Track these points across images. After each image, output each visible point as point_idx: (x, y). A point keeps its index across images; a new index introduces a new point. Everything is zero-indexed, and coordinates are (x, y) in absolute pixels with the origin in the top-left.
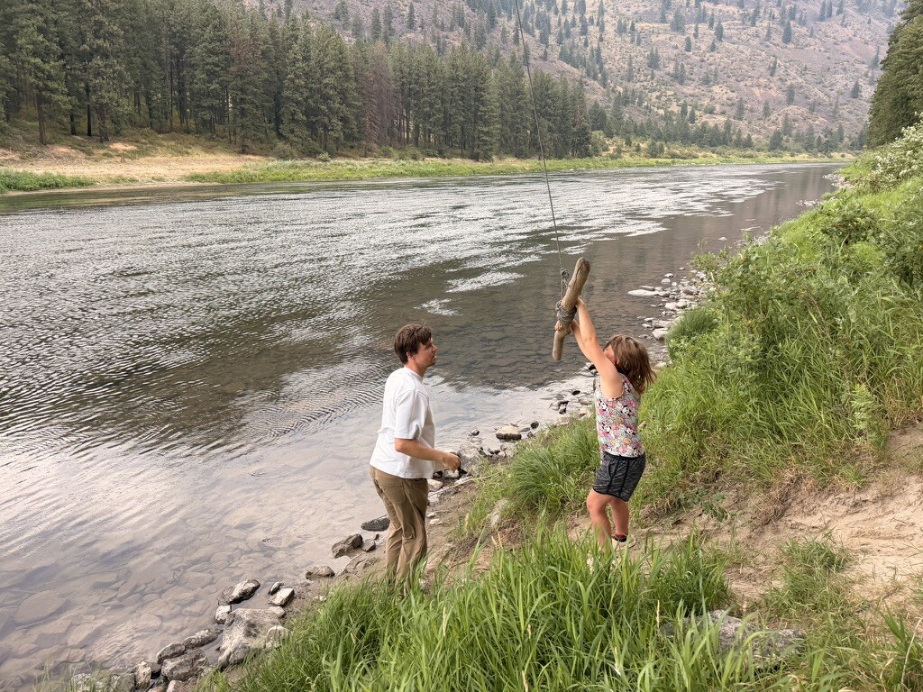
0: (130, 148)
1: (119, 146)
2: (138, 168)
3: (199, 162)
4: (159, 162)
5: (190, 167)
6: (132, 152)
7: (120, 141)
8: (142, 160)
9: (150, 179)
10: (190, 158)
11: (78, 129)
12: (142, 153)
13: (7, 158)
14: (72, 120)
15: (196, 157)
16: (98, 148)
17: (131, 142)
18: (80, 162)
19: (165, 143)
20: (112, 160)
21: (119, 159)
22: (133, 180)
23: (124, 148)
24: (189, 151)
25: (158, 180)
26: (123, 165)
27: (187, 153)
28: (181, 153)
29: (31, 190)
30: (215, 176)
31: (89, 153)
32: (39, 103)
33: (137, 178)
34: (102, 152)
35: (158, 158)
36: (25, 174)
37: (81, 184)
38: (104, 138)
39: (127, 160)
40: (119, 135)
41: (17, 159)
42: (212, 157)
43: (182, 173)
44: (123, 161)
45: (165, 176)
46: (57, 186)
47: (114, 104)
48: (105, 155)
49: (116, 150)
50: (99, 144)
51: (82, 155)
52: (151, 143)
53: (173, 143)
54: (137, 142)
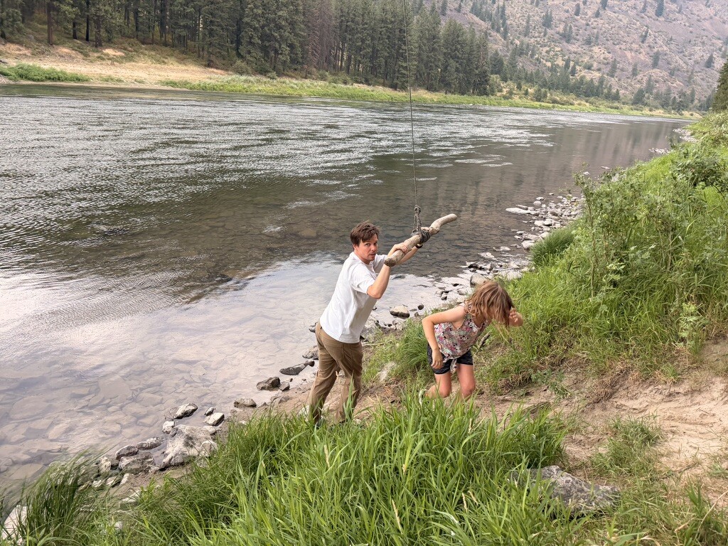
0: (119, 53)
1: (110, 51)
2: (124, 71)
3: (172, 70)
4: (141, 68)
5: (166, 74)
6: (122, 57)
7: (110, 47)
8: (128, 64)
9: (133, 81)
10: (166, 66)
11: (78, 34)
12: (129, 58)
13: (21, 53)
14: (74, 26)
15: (171, 66)
16: (94, 51)
17: (120, 49)
18: (78, 62)
19: (147, 52)
20: (104, 62)
21: (109, 62)
22: (119, 81)
23: (114, 53)
24: (166, 61)
25: (139, 82)
26: (112, 67)
27: (163, 62)
28: (158, 61)
29: (38, 80)
30: (185, 84)
31: (86, 55)
32: (49, 11)
33: (123, 78)
34: (96, 55)
35: (140, 64)
36: (34, 67)
37: (78, 80)
38: (98, 44)
39: (115, 63)
40: (110, 42)
41: (29, 54)
42: (184, 67)
43: (159, 78)
44: (112, 64)
45: (145, 79)
46: (59, 79)
47: (109, 16)
48: (99, 57)
49: (108, 55)
50: (94, 48)
51: (80, 56)
52: (135, 51)
53: (153, 53)
54: (125, 49)
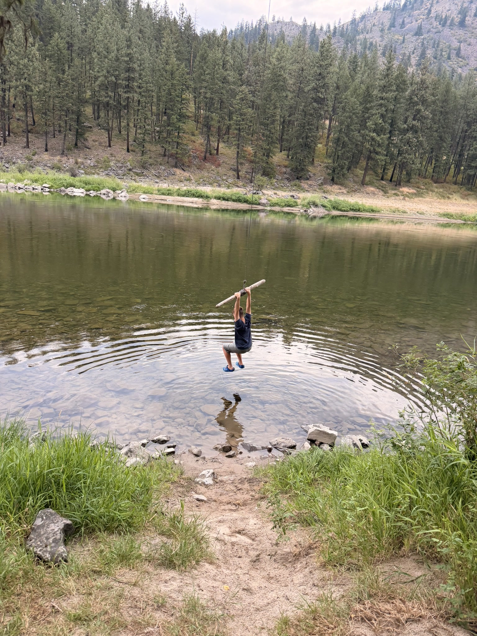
0: (412, 191)
1: (405, 190)
2: (411, 204)
3: (454, 205)
4: (427, 202)
5: (446, 208)
6: (413, 194)
7: (407, 186)
8: (416, 199)
9: (415, 213)
10: (449, 201)
11: (385, 177)
12: (419, 194)
13: (341, 191)
14: (384, 171)
15: (454, 201)
16: (393, 189)
17: (413, 187)
18: (378, 197)
19: (436, 190)
20: (397, 198)
21: (402, 197)
22: (404, 212)
23: (408, 190)
24: (451, 196)
25: (421, 214)
26: (403, 201)
27: (449, 198)
28: (444, 197)
29: (344, 211)
30: (460, 216)
31: (386, 192)
32: (368, 160)
33: (408, 211)
34: (393, 192)
35: (427, 199)
36: (344, 201)
37: (373, 211)
38: (398, 184)
39: (406, 198)
40: (408, 182)
41: (345, 192)
42: (465, 202)
43: (438, 211)
44: (404, 199)
45: (426, 211)
46: (359, 210)
47: (411, 162)
48: (395, 194)
49: (402, 192)
50: (394, 187)
51: (381, 193)
52: (427, 189)
53: (441, 190)
54: (418, 188)
